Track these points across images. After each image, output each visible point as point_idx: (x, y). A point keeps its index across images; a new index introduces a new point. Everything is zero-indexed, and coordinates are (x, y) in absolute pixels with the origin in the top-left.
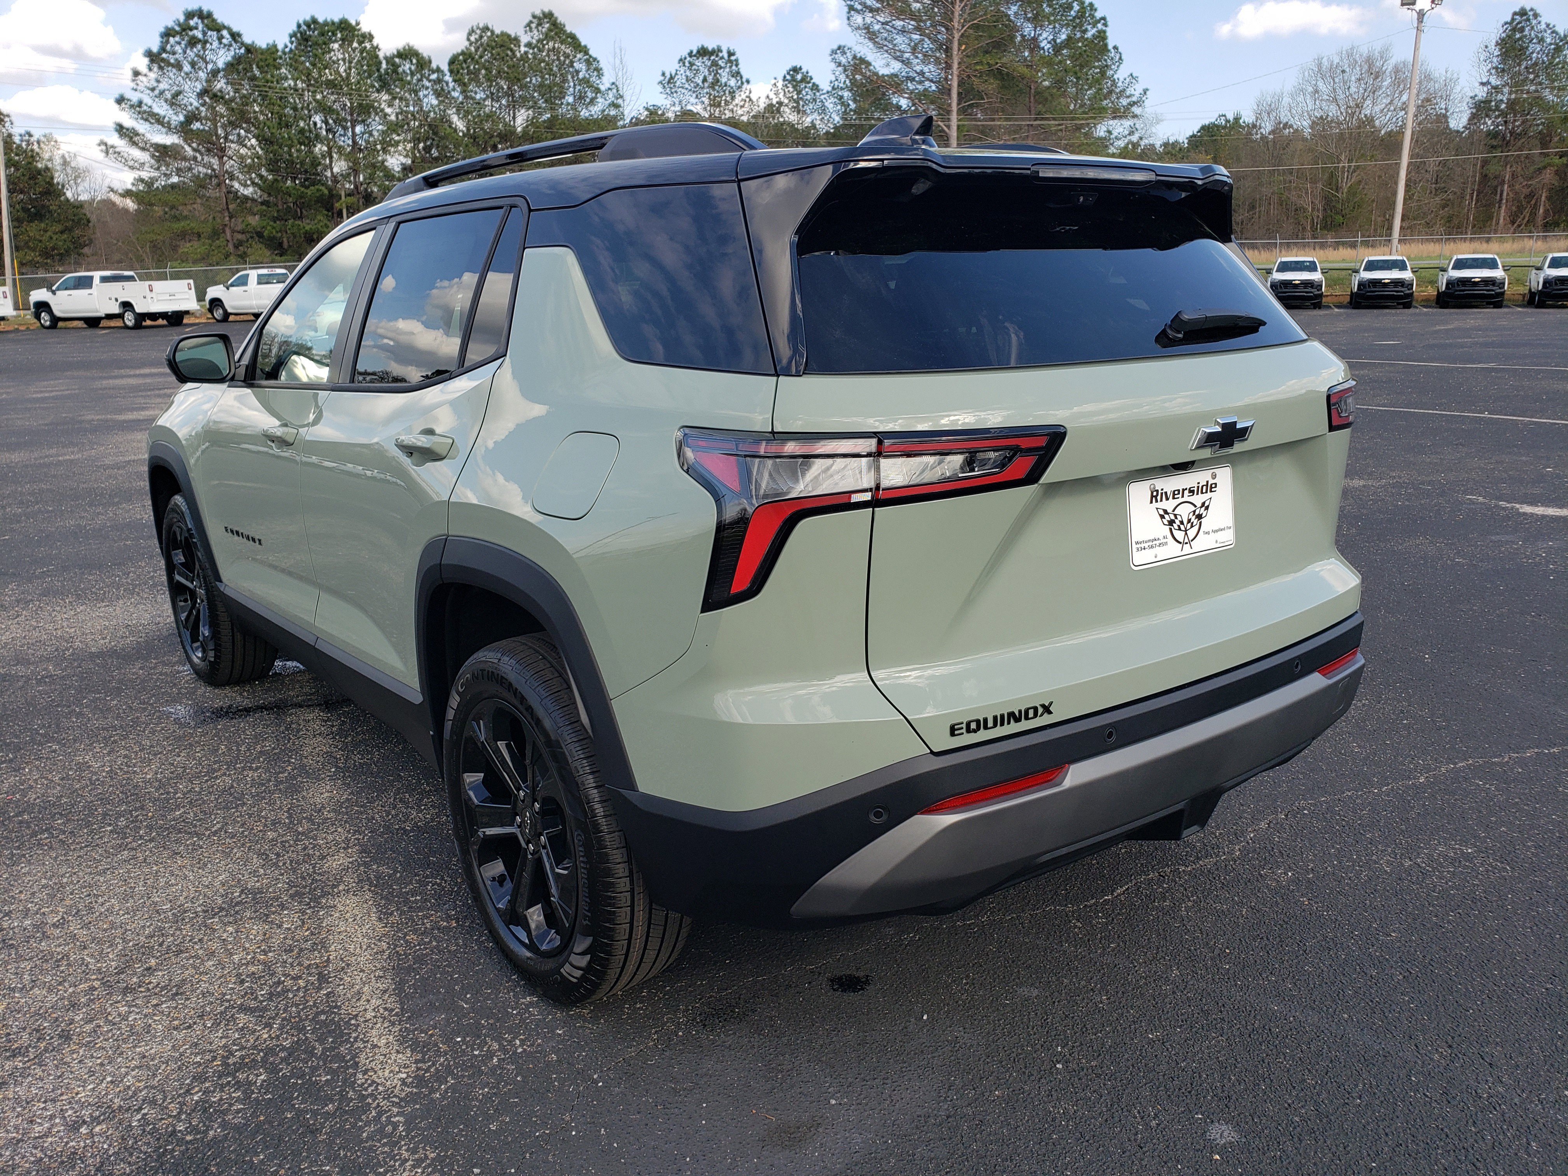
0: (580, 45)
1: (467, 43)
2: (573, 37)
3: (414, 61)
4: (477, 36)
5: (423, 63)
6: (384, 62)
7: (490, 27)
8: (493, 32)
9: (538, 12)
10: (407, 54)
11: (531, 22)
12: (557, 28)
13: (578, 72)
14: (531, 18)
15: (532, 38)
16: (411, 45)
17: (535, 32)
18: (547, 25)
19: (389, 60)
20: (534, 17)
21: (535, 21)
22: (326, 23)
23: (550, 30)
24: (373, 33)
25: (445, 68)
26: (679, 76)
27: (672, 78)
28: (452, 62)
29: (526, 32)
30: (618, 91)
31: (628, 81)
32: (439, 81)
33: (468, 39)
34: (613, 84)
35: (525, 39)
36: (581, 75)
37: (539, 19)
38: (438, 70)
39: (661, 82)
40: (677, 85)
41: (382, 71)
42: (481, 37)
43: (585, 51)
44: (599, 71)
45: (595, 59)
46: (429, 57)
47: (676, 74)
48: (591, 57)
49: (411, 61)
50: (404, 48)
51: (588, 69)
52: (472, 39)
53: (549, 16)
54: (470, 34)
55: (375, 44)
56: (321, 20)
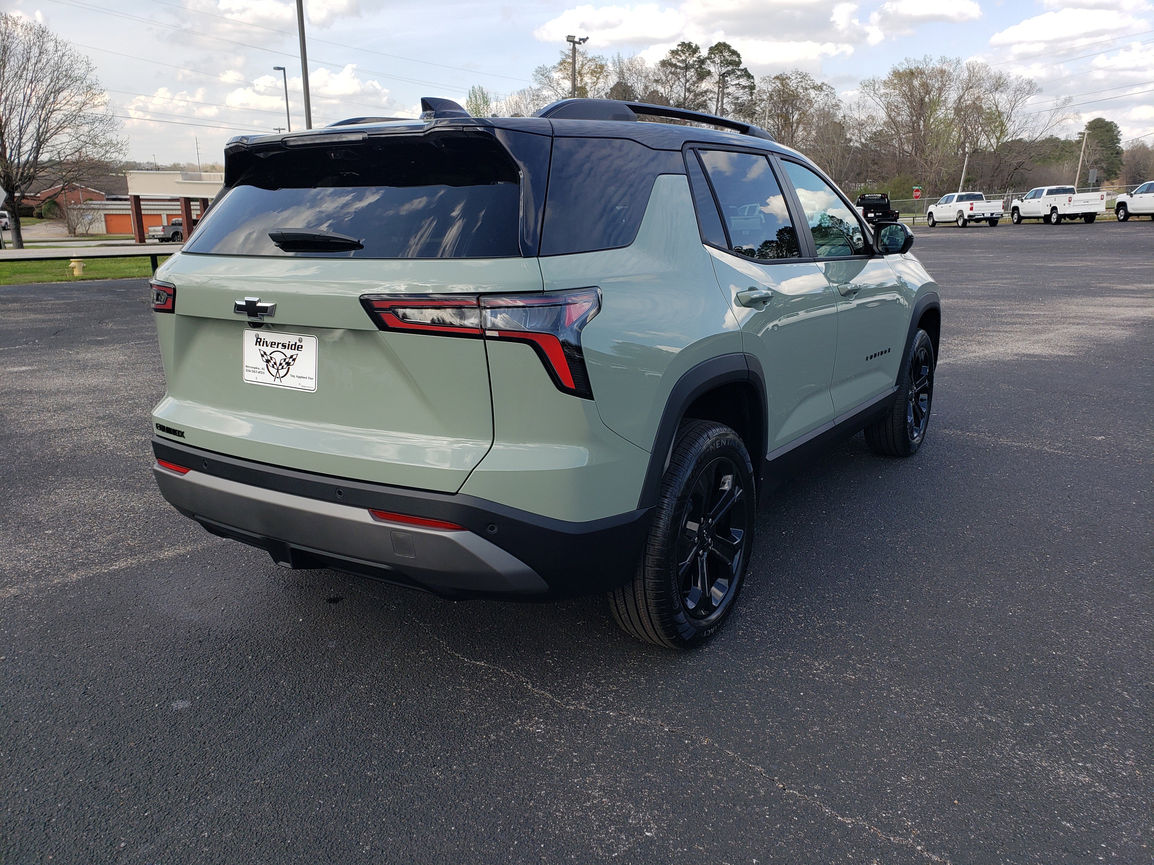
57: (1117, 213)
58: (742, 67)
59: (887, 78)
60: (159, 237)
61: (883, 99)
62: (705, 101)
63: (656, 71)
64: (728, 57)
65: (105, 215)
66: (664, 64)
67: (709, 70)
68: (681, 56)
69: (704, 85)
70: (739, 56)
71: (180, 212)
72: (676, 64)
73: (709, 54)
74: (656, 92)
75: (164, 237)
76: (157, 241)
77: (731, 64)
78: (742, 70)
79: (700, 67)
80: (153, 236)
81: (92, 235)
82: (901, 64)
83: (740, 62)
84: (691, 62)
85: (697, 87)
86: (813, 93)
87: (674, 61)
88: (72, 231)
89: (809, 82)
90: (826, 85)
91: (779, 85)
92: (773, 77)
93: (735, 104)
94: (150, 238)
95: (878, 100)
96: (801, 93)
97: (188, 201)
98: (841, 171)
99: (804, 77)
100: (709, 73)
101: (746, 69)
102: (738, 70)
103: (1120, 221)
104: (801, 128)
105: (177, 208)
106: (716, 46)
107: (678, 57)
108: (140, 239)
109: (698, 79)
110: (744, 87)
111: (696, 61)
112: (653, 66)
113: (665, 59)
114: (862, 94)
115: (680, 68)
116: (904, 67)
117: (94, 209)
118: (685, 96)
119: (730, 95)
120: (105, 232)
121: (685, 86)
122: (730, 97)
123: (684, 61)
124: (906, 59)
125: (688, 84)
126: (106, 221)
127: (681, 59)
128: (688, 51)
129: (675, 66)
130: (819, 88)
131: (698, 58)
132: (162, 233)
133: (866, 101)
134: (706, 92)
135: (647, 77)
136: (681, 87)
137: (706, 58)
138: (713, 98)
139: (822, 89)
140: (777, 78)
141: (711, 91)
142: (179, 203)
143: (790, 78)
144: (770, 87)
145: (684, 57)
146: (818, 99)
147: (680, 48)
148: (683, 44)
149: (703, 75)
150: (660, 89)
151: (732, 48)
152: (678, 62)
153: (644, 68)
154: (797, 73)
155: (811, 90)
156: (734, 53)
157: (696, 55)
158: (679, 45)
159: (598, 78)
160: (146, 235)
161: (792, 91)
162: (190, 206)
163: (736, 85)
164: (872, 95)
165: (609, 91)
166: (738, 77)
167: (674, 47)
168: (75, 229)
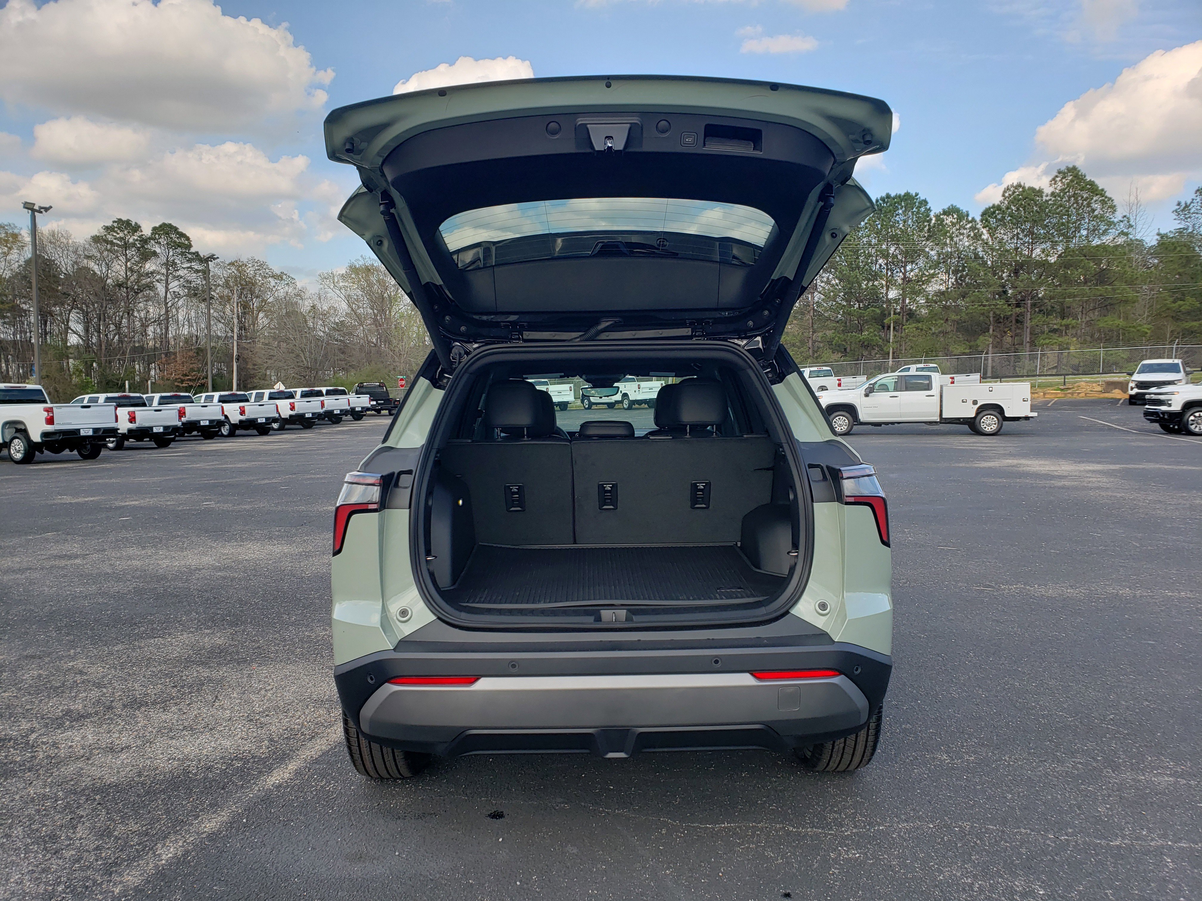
0: (1097, 190)
1: (1002, 198)
2: (1092, 183)
3: (955, 216)
4: (1010, 193)
5: (962, 216)
6: (934, 219)
7: (1022, 184)
8: (1024, 188)
9: (1063, 168)
10: (951, 211)
11: (1057, 176)
12: (1078, 178)
13: (1093, 210)
14: (1057, 174)
15: (1056, 189)
16: (954, 205)
17: (1060, 184)
18: (1070, 178)
19: (937, 217)
20: (1059, 172)
21: (1061, 176)
22: (896, 197)
23: (1072, 181)
24: (927, 199)
25: (978, 218)
26: (1195, 204)
27: (1187, 206)
28: (983, 214)
29: (1051, 185)
30: (1128, 222)
31: (1141, 213)
32: (973, 228)
33: (1003, 195)
34: (1125, 216)
35: (1048, 190)
36: (1096, 213)
37: (1064, 173)
38: (973, 220)
39: (1176, 211)
40: (1192, 211)
41: (932, 224)
42: (1014, 192)
43: (1101, 193)
44: (1113, 208)
45: (1110, 199)
46: (967, 212)
47: (1192, 202)
48: (1106, 197)
49: (953, 216)
50: (949, 208)
51: (1103, 208)
52: (1007, 195)
53: (1073, 170)
54: (1005, 192)
55: (928, 207)
56: (893, 195)
57: (582, 402)
58: (193, 250)
59: (344, 272)
61: (343, 291)
62: (152, 282)
63: (87, 246)
64: (176, 239)
66: (96, 239)
67: (155, 251)
68: (118, 234)
69: (150, 266)
70: (188, 239)
72: (112, 241)
73: (152, 234)
74: (88, 269)
77: (179, 246)
78: (194, 253)
79: (143, 247)
82: (357, 260)
83: (190, 246)
84: (131, 240)
85: (141, 267)
86: (273, 282)
87: (110, 238)
89: (267, 271)
90: (286, 275)
91: (236, 272)
92: (227, 263)
93: (189, 288)
95: (338, 292)
96: (260, 281)
98: (316, 360)
99: (262, 265)
100: (155, 254)
101: (197, 252)
102: (189, 253)
103: (586, 409)
104: (261, 315)
106: (160, 226)
107: (115, 234)
109: (141, 259)
110: (197, 271)
111: (137, 240)
112: (82, 241)
113: (98, 235)
114: (322, 286)
115: (118, 245)
116: (360, 263)
118: (127, 276)
119: (181, 278)
121: (126, 266)
122: (181, 280)
123: (121, 239)
124: (362, 256)
125: (129, 264)
127: (118, 236)
128: (126, 229)
129: (112, 243)
130: (279, 277)
131: (140, 237)
133: (326, 293)
134: (152, 273)
135: (75, 252)
136: (121, 266)
137: (150, 238)
138: (161, 280)
139: (282, 278)
140: (232, 264)
141: (159, 273)
143: (246, 266)
144: (224, 272)
145: (121, 235)
146: (279, 288)
147: (115, 225)
148: (120, 221)
149: (146, 255)
150: (92, 265)
151: (180, 230)
152: (115, 239)
153: (70, 241)
154: (253, 260)
155: (270, 279)
156: (182, 235)
157: (138, 234)
158: (114, 222)
159: (10, 249)
161: (250, 278)
163: (188, 268)
164: (332, 287)
165: (23, 263)
166: (190, 261)
167: (109, 224)
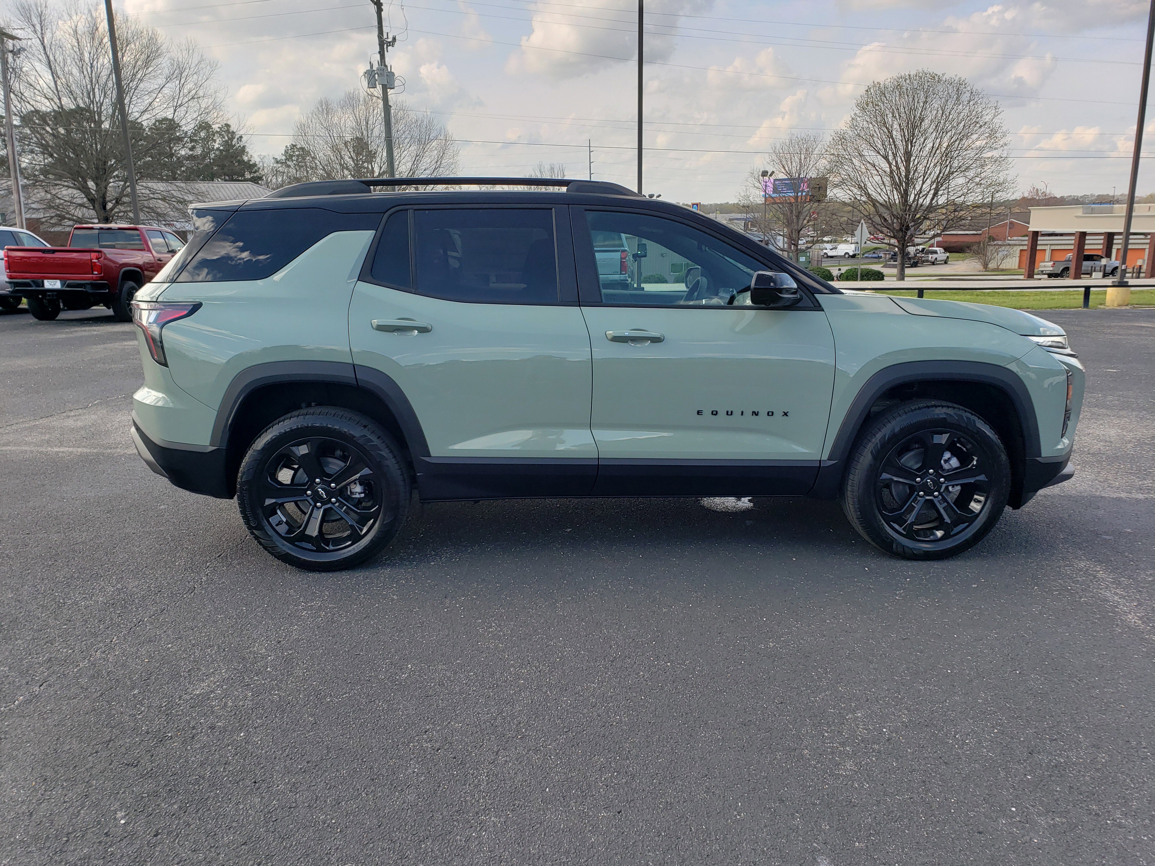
60: (1047, 272)
65: (1021, 250)
71: (1072, 247)
75: (1053, 272)
76: (1046, 276)
80: (1042, 271)
81: (1002, 270)
88: (985, 266)
94: (1039, 274)
97: (1083, 235)
105: (1071, 243)
108: (1029, 275)
117: (1009, 245)
120: (1017, 267)
126: (1020, 257)
132: (1051, 269)
142: (1073, 238)
160: (1036, 271)
162: (1085, 240)
168: (987, 265)
